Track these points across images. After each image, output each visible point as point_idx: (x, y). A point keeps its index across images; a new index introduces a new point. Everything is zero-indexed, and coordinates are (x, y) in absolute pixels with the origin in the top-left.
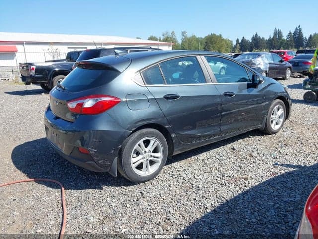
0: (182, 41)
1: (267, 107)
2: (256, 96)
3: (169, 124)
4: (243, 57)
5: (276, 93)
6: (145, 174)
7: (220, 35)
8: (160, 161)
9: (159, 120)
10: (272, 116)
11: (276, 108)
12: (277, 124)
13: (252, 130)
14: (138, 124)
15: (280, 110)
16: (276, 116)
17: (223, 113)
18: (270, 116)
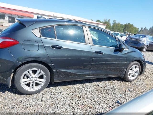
0: (113, 25)
1: (127, 65)
2: (119, 57)
3: (52, 63)
4: (136, 36)
5: (135, 57)
6: (31, 90)
7: (133, 25)
8: (43, 84)
9: (44, 59)
10: (130, 71)
11: (134, 66)
12: (133, 76)
13: (114, 76)
14: (27, 59)
15: (137, 68)
16: (133, 71)
17: (93, 63)
18: (128, 70)
